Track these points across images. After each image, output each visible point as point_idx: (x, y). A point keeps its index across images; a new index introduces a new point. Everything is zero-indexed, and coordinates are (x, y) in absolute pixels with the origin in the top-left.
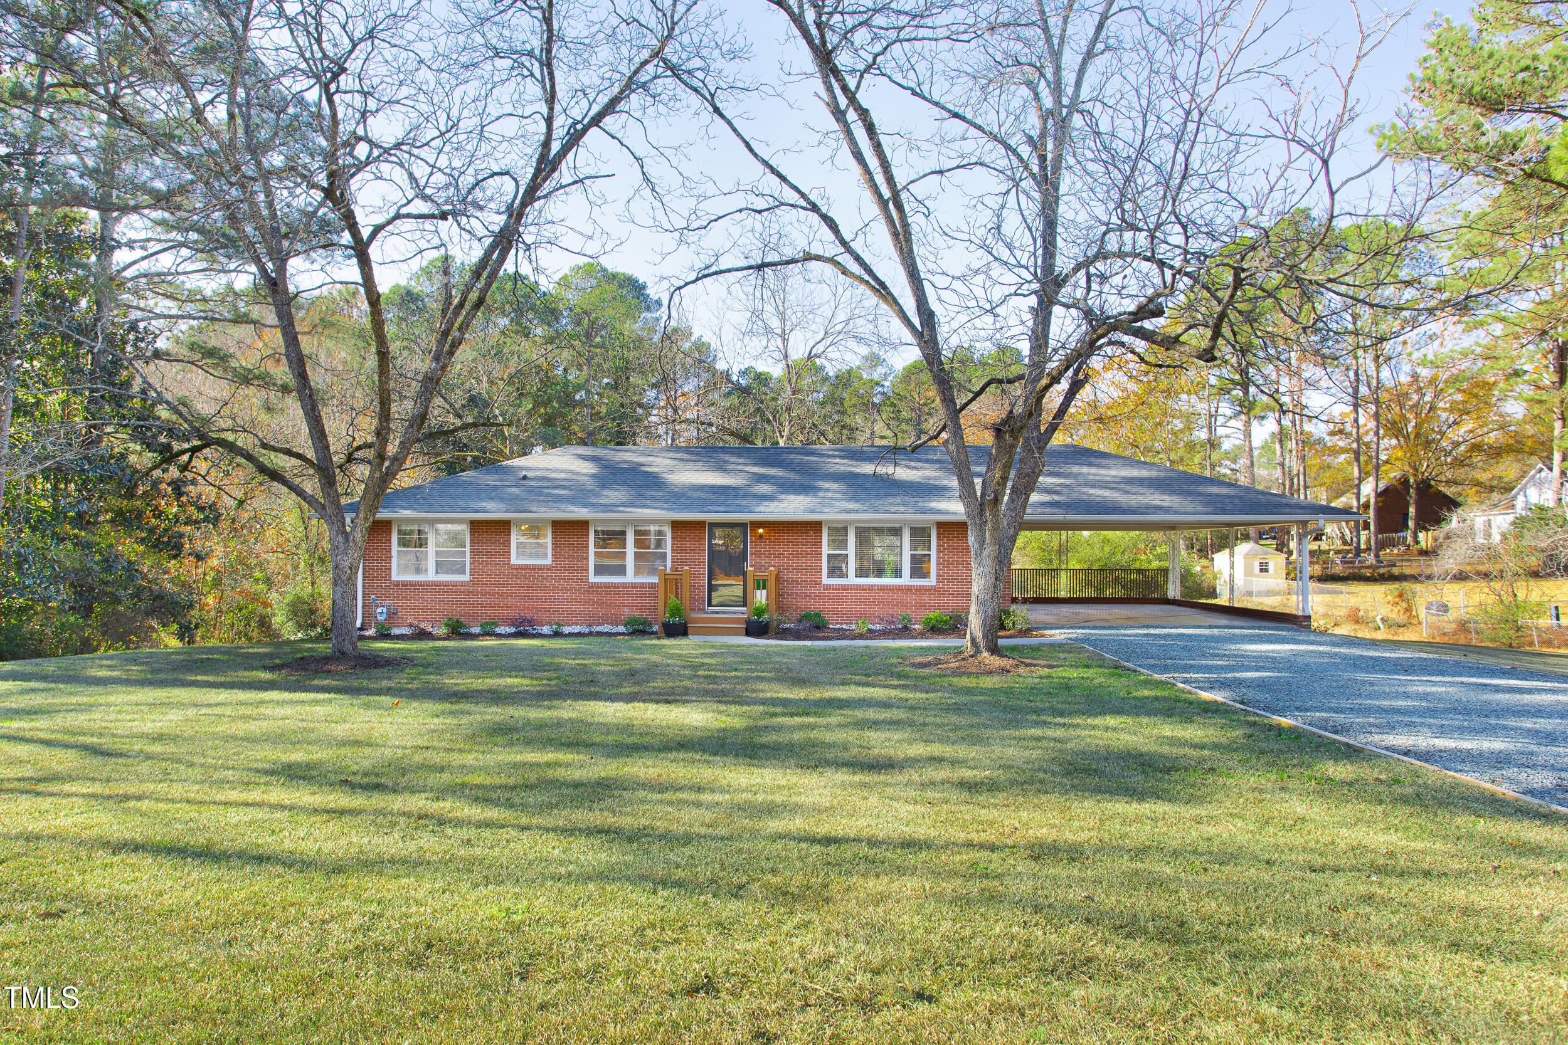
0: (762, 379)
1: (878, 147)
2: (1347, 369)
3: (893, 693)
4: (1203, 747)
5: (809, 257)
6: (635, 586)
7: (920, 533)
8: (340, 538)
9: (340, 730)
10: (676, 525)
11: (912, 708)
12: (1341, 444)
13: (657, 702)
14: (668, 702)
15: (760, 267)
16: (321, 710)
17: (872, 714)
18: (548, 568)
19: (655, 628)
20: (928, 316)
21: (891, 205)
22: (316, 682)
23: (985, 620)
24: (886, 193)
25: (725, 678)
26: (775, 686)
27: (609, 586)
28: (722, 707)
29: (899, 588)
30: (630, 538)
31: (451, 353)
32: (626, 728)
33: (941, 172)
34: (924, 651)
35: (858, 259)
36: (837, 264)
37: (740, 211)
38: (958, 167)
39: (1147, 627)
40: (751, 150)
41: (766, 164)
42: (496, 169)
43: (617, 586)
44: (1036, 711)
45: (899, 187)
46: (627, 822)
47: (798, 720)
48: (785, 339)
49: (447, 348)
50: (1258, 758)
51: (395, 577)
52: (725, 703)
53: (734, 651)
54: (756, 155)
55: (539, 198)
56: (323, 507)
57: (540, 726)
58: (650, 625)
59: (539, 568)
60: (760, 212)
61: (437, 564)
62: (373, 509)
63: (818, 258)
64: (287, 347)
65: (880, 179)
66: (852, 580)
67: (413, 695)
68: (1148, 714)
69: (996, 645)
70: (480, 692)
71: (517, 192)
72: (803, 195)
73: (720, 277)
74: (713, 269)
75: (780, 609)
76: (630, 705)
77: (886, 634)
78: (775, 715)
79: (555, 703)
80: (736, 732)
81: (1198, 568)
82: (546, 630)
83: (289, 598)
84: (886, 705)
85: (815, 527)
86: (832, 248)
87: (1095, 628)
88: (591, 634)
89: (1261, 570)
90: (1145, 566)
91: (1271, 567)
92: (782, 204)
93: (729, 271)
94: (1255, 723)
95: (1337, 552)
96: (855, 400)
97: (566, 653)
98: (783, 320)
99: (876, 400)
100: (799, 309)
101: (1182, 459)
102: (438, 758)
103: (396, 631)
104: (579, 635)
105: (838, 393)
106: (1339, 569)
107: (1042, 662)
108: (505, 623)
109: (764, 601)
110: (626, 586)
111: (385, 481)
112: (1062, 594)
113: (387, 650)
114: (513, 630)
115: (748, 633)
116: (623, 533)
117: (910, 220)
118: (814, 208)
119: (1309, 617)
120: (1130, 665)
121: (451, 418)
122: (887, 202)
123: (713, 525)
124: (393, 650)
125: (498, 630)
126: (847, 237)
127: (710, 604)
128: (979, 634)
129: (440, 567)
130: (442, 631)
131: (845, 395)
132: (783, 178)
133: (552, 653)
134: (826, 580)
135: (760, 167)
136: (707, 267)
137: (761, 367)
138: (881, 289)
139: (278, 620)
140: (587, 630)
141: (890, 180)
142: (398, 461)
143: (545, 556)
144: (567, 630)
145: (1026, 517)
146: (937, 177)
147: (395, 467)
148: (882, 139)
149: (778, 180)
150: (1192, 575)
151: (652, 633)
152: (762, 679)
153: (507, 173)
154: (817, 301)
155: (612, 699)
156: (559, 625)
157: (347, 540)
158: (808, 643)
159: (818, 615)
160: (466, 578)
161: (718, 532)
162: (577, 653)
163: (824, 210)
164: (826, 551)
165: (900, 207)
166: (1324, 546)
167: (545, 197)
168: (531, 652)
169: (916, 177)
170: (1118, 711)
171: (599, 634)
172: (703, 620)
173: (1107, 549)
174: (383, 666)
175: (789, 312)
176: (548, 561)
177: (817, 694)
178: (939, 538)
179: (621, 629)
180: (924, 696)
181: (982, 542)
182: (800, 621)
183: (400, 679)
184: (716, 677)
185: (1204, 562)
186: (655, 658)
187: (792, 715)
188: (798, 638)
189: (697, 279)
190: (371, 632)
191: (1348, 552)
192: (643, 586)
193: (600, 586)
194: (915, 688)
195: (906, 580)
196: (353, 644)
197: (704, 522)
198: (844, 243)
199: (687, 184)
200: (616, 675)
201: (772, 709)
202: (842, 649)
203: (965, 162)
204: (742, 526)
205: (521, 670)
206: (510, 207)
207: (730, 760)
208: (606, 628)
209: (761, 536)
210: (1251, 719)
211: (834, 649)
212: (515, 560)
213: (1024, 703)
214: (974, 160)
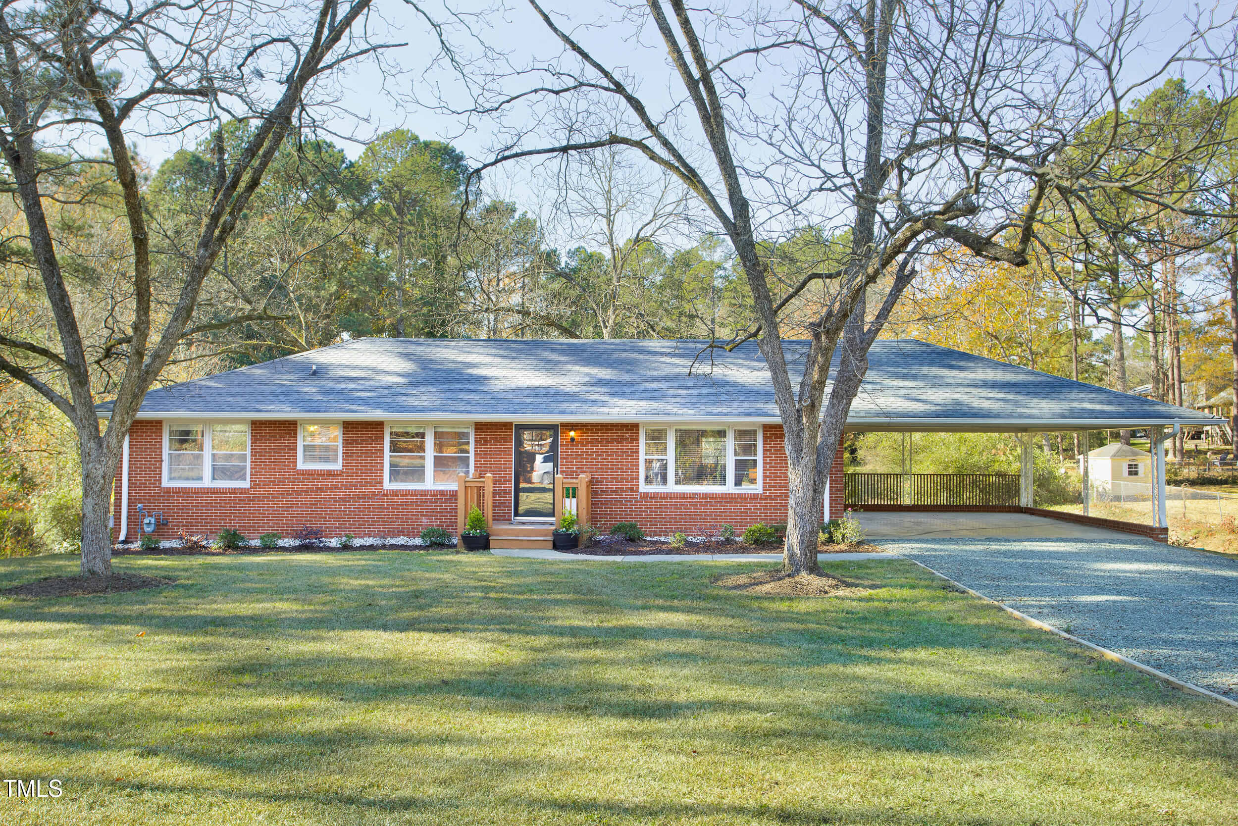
0: (593, 259)
1: (686, 23)
2: (1225, 254)
3: (694, 618)
4: (1008, 685)
5: (615, 140)
6: (434, 493)
7: (745, 436)
8: (92, 444)
9: (64, 671)
10: (480, 427)
11: (711, 637)
12: (1220, 334)
13: (434, 631)
14: (448, 630)
15: (564, 150)
16: (51, 644)
17: (666, 646)
18: (338, 474)
19: (455, 541)
20: (741, 205)
21: (701, 86)
22: (54, 609)
23: (802, 536)
24: (696, 73)
25: (518, 602)
26: (569, 611)
27: (406, 493)
28: (505, 637)
29: (723, 497)
30: (429, 442)
31: (221, 239)
32: (388, 664)
33: (757, 51)
34: (739, 569)
35: (666, 143)
36: (645, 148)
37: (536, 91)
38: (773, 46)
39: (990, 540)
40: (550, 24)
41: (566, 39)
42: (275, 36)
43: (415, 493)
44: (843, 640)
45: (709, 66)
46: (351, 784)
47: (584, 653)
48: (610, 222)
49: (217, 232)
50: (1067, 696)
51: (166, 483)
52: (508, 631)
53: (536, 567)
54: (555, 30)
55: (323, 69)
56: (73, 409)
57: (297, 663)
58: (449, 537)
59: (329, 474)
60: (557, 93)
61: (214, 469)
62: (133, 408)
63: (625, 141)
64: (32, 229)
65: (689, 58)
66: (672, 487)
67: (166, 624)
68: (963, 645)
69: (815, 563)
70: (242, 618)
71: (298, 61)
72: (606, 74)
73: (521, 159)
74: (515, 150)
75: (593, 519)
76: (403, 635)
77: (707, 548)
78: (560, 646)
79: (322, 633)
80: (509, 669)
81: (1062, 471)
82: (334, 542)
83: (52, 503)
84: (683, 634)
85: (632, 428)
86: (640, 132)
87: (934, 541)
88: (384, 547)
89: (1130, 473)
90: (1004, 468)
91: (1141, 470)
92: (581, 84)
93: (530, 153)
94: (1076, 655)
95: (1216, 452)
96: (694, 285)
97: (351, 572)
98: (609, 200)
99: (718, 283)
100: (626, 188)
101: (1047, 351)
102: (164, 704)
103: (165, 544)
104: (372, 548)
105: (677, 275)
106: (1218, 472)
107: (866, 583)
108: (288, 535)
109: (574, 512)
110: (424, 494)
111: (145, 380)
112: (907, 501)
113: (148, 568)
114: (297, 543)
115: (556, 547)
116: (423, 435)
117: (723, 102)
118: (619, 88)
119: (1166, 529)
120: (960, 586)
121: (241, 304)
122: (697, 82)
123: (522, 428)
124: (156, 568)
125: (281, 543)
126: (655, 119)
127: (517, 514)
128: (797, 551)
129: (217, 473)
130: (215, 545)
131: (684, 278)
132: (585, 56)
133: (332, 572)
134: (643, 488)
135: (561, 43)
136: (508, 148)
137: (592, 248)
138: (691, 176)
139: (39, 528)
140: (380, 543)
141: (700, 59)
142: (161, 357)
143: (335, 460)
144: (357, 542)
145: (849, 420)
146: (754, 55)
147: (157, 364)
148: (690, 15)
149: (579, 57)
150: (1055, 478)
151: (454, 546)
152: (557, 602)
153: (286, 40)
154: (646, 180)
155: (385, 628)
156: (349, 537)
157: (100, 446)
158: (618, 558)
159: (633, 527)
160: (246, 484)
161: (527, 435)
162: (362, 572)
163: (629, 90)
164: (642, 457)
165: (711, 89)
166: (1203, 445)
167: (330, 67)
168: (311, 570)
169: (730, 55)
170: (931, 642)
171: (393, 547)
172: (507, 533)
173: (963, 449)
174: (138, 588)
175: (614, 191)
176: (338, 466)
177: (613, 621)
178: (765, 441)
179: (418, 541)
180: (730, 622)
181: (799, 451)
182: (613, 532)
183: (155, 606)
184: (507, 599)
185: (1069, 464)
186: (447, 577)
187: (578, 646)
188: (609, 553)
189: (496, 162)
190: (136, 546)
191: (1227, 452)
192: (443, 494)
193: (396, 493)
194: (722, 613)
195: (729, 487)
196: (106, 562)
197: (511, 424)
198: (650, 126)
199: (489, 54)
200: (399, 596)
201: (558, 640)
202: (653, 565)
203: (782, 40)
204: (553, 428)
205: (295, 591)
206: (290, 79)
207: (491, 702)
208: (402, 540)
209: (573, 440)
210: (1073, 650)
211: (644, 565)
212: (301, 465)
213: (835, 629)
214: (791, 38)
